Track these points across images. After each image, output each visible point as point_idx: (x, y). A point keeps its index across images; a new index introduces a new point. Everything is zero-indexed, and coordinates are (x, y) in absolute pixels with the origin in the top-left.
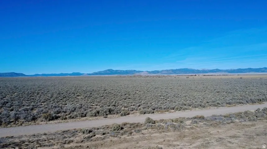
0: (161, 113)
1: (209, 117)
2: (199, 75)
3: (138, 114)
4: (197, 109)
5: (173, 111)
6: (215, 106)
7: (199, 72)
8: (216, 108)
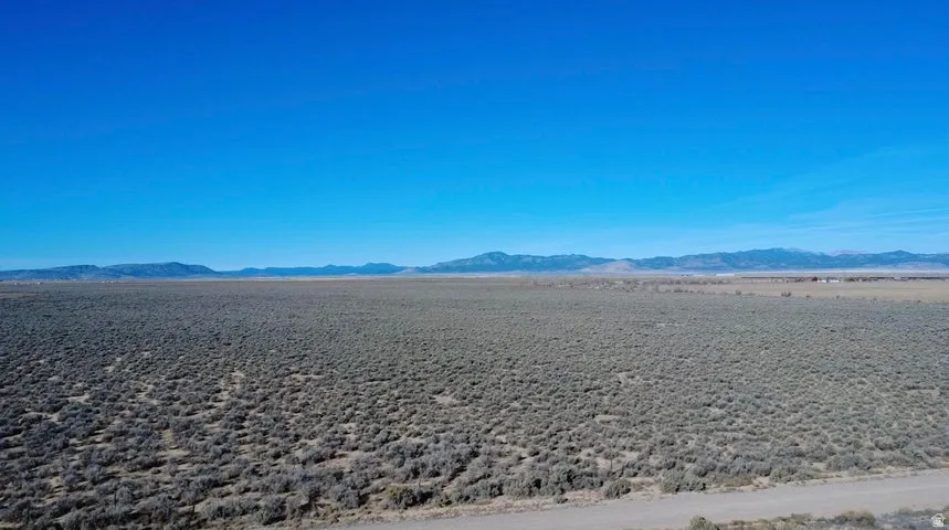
0: (728, 491)
1: (891, 518)
2: (828, 279)
3: (656, 490)
4: (844, 473)
5: (765, 480)
6: (907, 464)
7: (825, 261)
8: (909, 473)
